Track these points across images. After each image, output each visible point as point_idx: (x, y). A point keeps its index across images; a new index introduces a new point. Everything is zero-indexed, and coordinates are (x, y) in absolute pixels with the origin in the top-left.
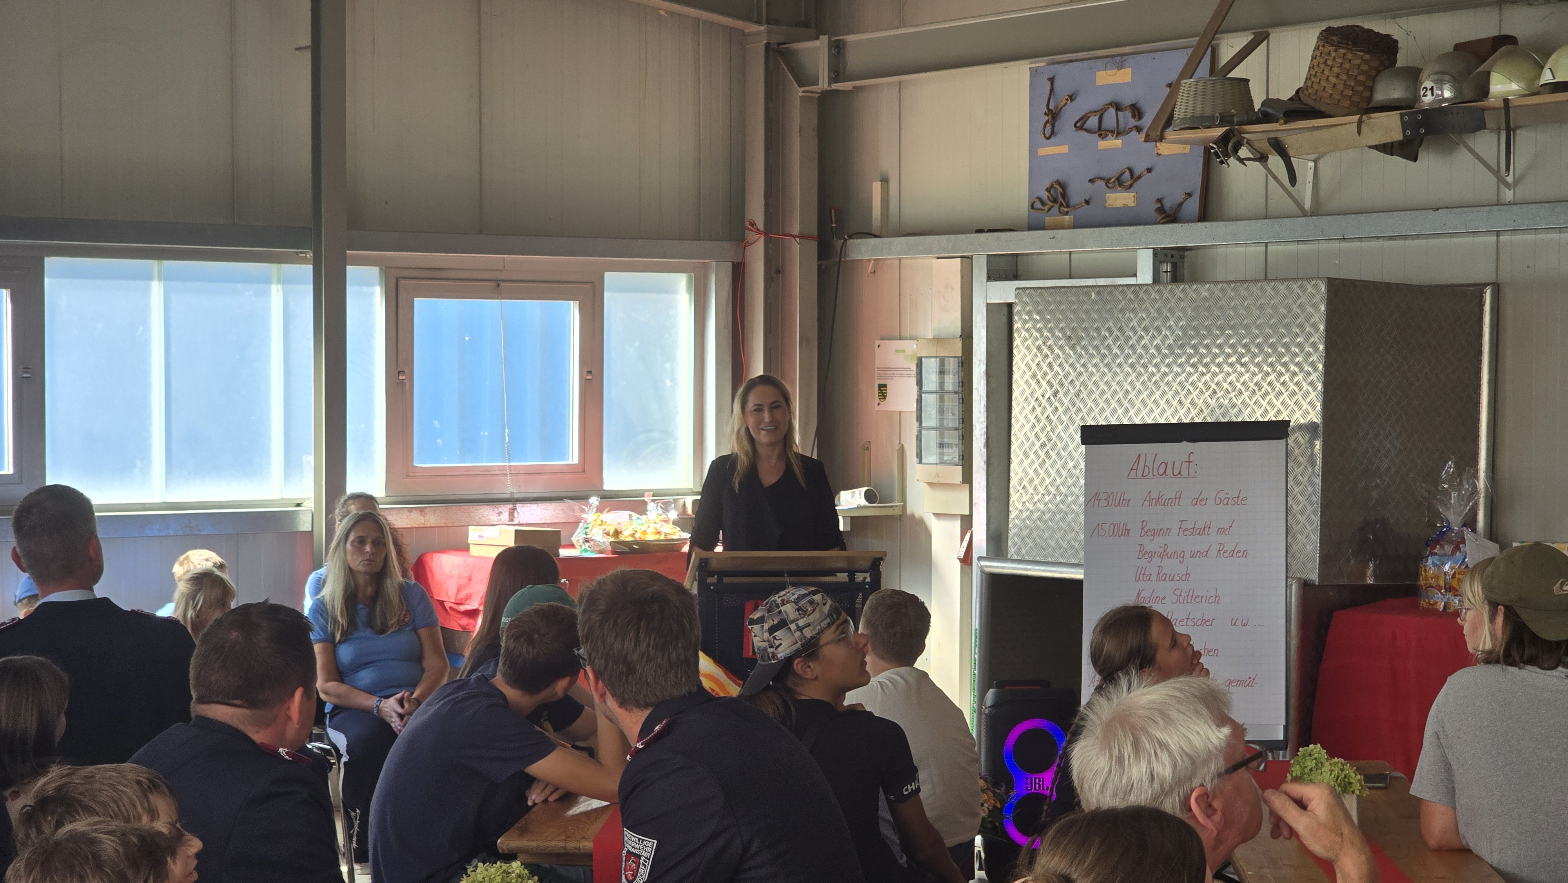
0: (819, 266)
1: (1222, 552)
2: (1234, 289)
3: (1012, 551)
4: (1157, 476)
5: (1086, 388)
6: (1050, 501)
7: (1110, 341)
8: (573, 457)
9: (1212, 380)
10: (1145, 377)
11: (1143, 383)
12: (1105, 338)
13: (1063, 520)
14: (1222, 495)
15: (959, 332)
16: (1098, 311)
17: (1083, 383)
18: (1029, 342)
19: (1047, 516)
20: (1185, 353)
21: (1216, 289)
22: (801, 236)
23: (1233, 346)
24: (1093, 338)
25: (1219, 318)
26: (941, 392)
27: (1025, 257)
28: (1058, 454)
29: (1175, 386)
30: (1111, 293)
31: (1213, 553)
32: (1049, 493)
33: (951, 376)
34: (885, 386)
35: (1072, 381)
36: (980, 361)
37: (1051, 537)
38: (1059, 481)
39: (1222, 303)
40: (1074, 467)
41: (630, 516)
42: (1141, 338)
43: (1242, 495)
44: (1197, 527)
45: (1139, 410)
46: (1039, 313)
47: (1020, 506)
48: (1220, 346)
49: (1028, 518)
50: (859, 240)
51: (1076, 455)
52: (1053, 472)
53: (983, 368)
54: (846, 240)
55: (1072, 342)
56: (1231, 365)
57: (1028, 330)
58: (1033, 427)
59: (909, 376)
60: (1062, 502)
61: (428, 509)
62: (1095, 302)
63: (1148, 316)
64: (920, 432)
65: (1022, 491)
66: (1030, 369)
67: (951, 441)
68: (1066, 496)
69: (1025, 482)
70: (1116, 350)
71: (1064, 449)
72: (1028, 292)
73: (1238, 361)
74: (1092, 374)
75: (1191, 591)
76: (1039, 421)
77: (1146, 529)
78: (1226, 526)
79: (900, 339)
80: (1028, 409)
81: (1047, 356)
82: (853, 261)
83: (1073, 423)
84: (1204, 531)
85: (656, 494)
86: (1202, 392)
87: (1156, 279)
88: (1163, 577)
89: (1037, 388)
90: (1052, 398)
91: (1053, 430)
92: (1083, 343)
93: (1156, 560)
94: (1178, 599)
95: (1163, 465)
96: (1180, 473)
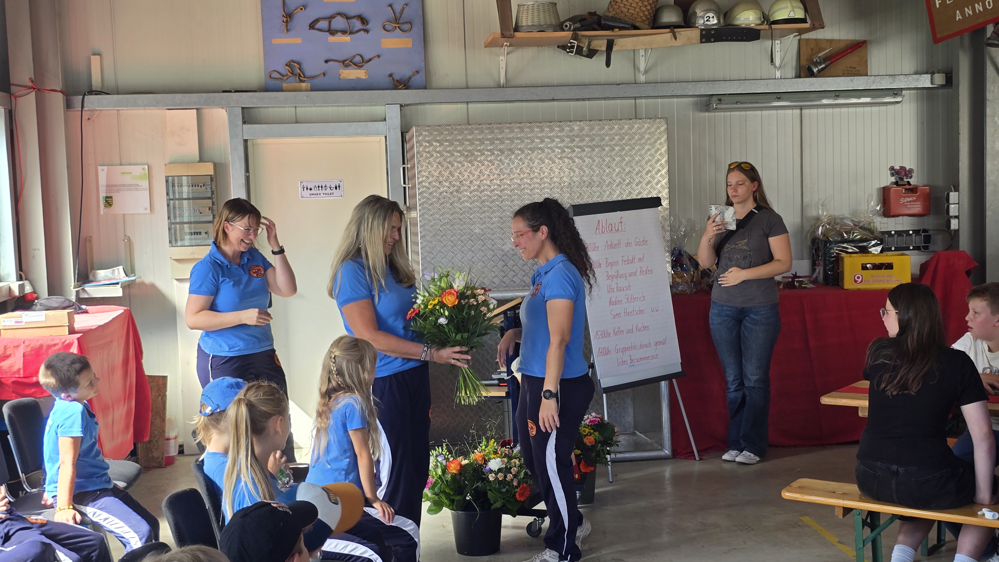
1: (642, 272)
4: (609, 232)
14: (637, 240)
31: (638, 273)
43: (645, 240)
44: (630, 259)
75: (632, 296)
77: (608, 263)
78: (642, 257)
84: (632, 261)
93: (615, 280)
94: (628, 300)
95: (610, 226)
96: (618, 229)
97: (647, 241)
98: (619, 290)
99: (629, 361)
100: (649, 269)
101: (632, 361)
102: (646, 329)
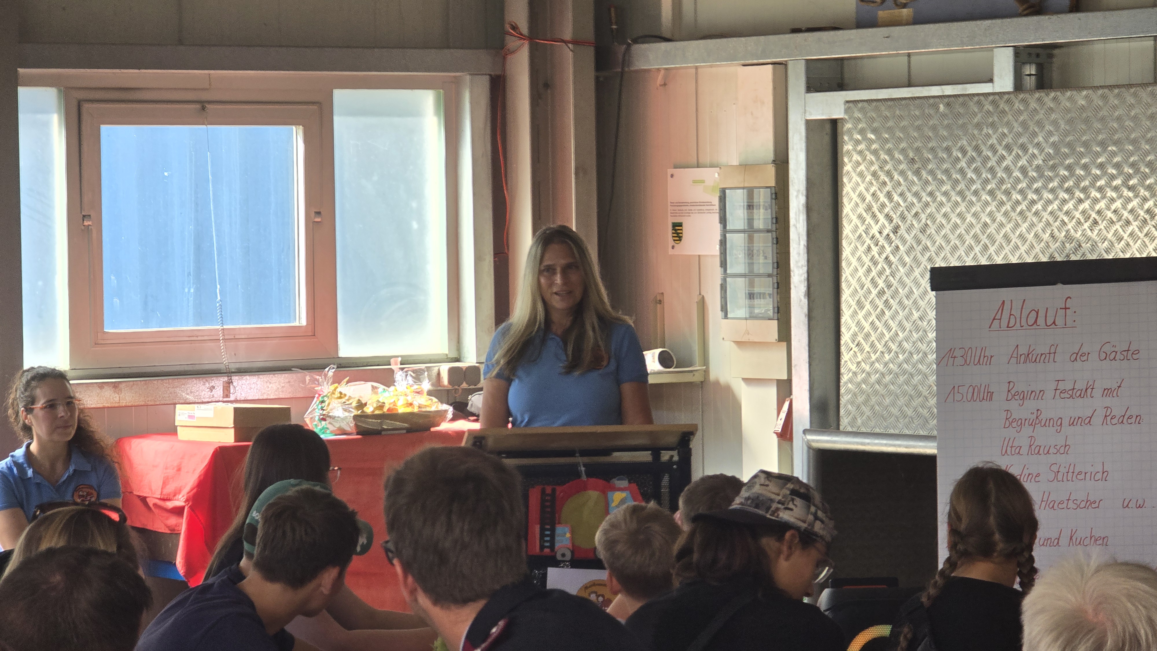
0: (597, 78)
1: (1109, 418)
2: (1118, 95)
3: (845, 422)
4: (1026, 326)
5: (934, 221)
6: (891, 361)
7: (963, 164)
8: (301, 319)
9: (1092, 208)
10: (1008, 207)
11: (1006, 214)
12: (958, 159)
13: (907, 382)
14: (1107, 348)
15: (771, 156)
16: (948, 127)
17: (931, 216)
18: (862, 167)
19: (888, 378)
20: (1057, 175)
21: (1096, 97)
22: (575, 42)
23: (1117, 166)
24: (943, 160)
25: (1099, 132)
26: (750, 231)
27: (853, 62)
28: (900, 303)
29: (1046, 215)
30: (964, 104)
31: (1097, 420)
32: (890, 351)
33: (762, 211)
34: (680, 225)
35: (916, 214)
36: (798, 191)
37: (893, 404)
38: (901, 335)
39: (1104, 113)
40: (921, 318)
41: (374, 388)
42: (1003, 158)
43: (1133, 348)
44: (1077, 387)
45: (1001, 247)
46: (874, 131)
47: (854, 368)
48: (1101, 166)
49: (864, 381)
50: (646, 46)
51: (922, 303)
52: (893, 325)
53: (803, 200)
54: (629, 45)
55: (916, 166)
56: (1116, 189)
57: (860, 153)
58: (869, 270)
59: (709, 212)
60: (907, 361)
61: (124, 385)
62: (944, 116)
63: (1010, 132)
64: (724, 280)
65: (856, 349)
66: (864, 199)
67: (762, 290)
68: (911, 354)
69: (860, 338)
70: (970, 175)
71: (908, 297)
72: (860, 105)
73: (1125, 184)
74: (941, 204)
76: (876, 263)
78: (1115, 387)
79: (698, 167)
80: (862, 249)
81: (884, 183)
82: (637, 72)
83: (919, 265)
84: (1086, 392)
85: (405, 361)
86: (1079, 223)
87: (1019, 86)
88: (1035, 450)
89: (872, 223)
90: (891, 235)
91: (893, 274)
92: (930, 167)
93: (1027, 430)
94: (1056, 476)
95: (1034, 314)
96: (1054, 323)
97: (1137, 352)
100: (1134, 412)
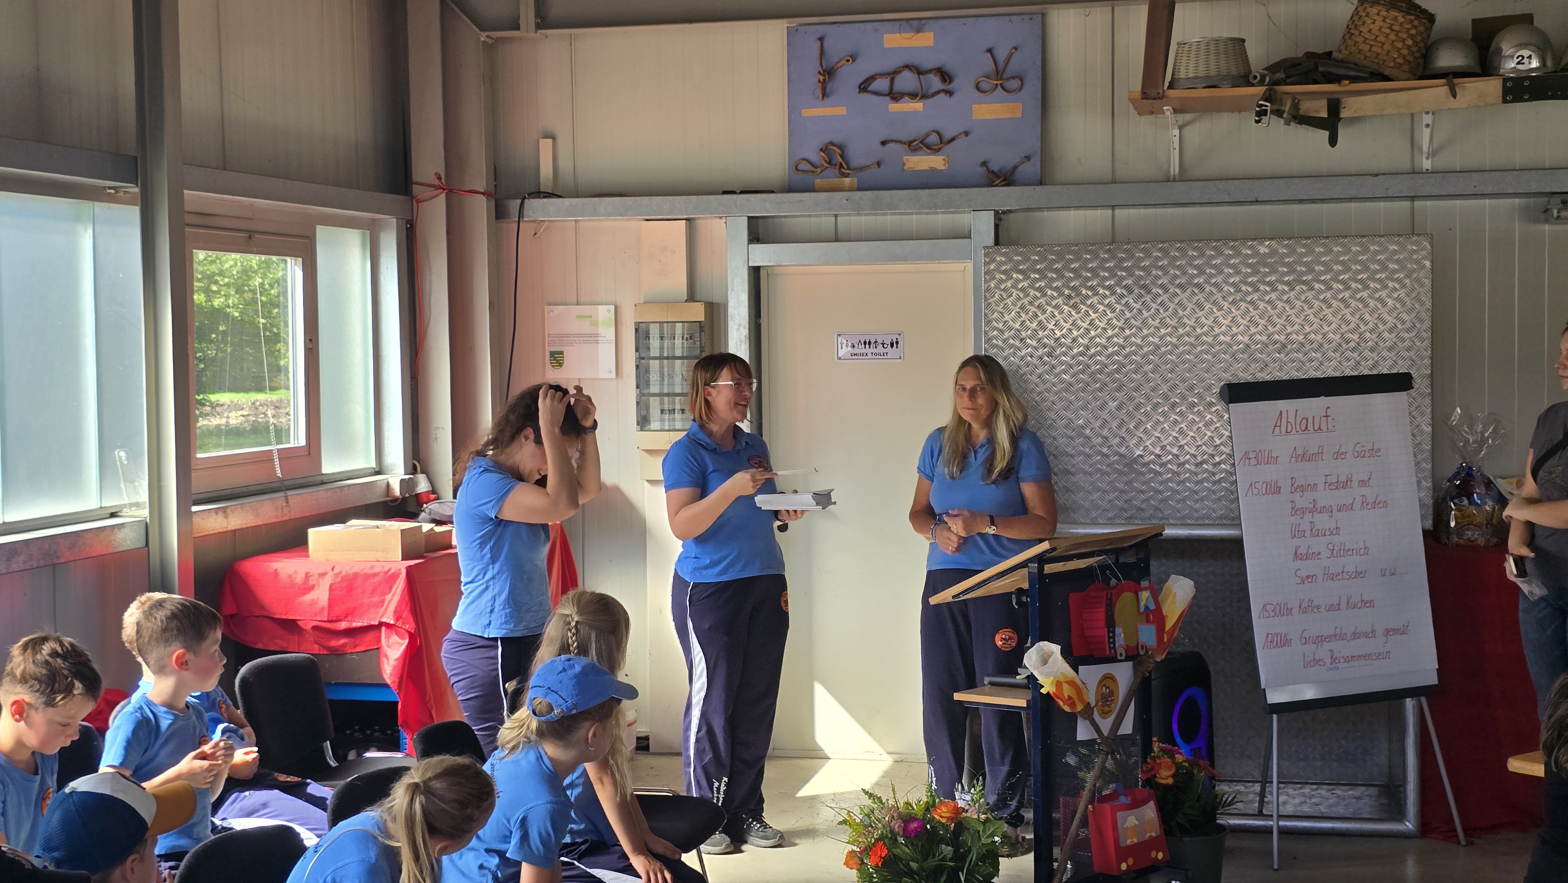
1: (1365, 504)
4: (1300, 432)
14: (1359, 448)
31: (1357, 506)
43: (1375, 448)
44: (1341, 480)
75: (1343, 546)
77: (1295, 486)
78: (1366, 478)
84: (1346, 484)
93: (1308, 517)
94: (1332, 553)
95: (1304, 421)
96: (1320, 428)
97: (1379, 450)
98: (1316, 533)
99: (1328, 661)
100: (1381, 498)
101: (1334, 660)
102: (1368, 605)
